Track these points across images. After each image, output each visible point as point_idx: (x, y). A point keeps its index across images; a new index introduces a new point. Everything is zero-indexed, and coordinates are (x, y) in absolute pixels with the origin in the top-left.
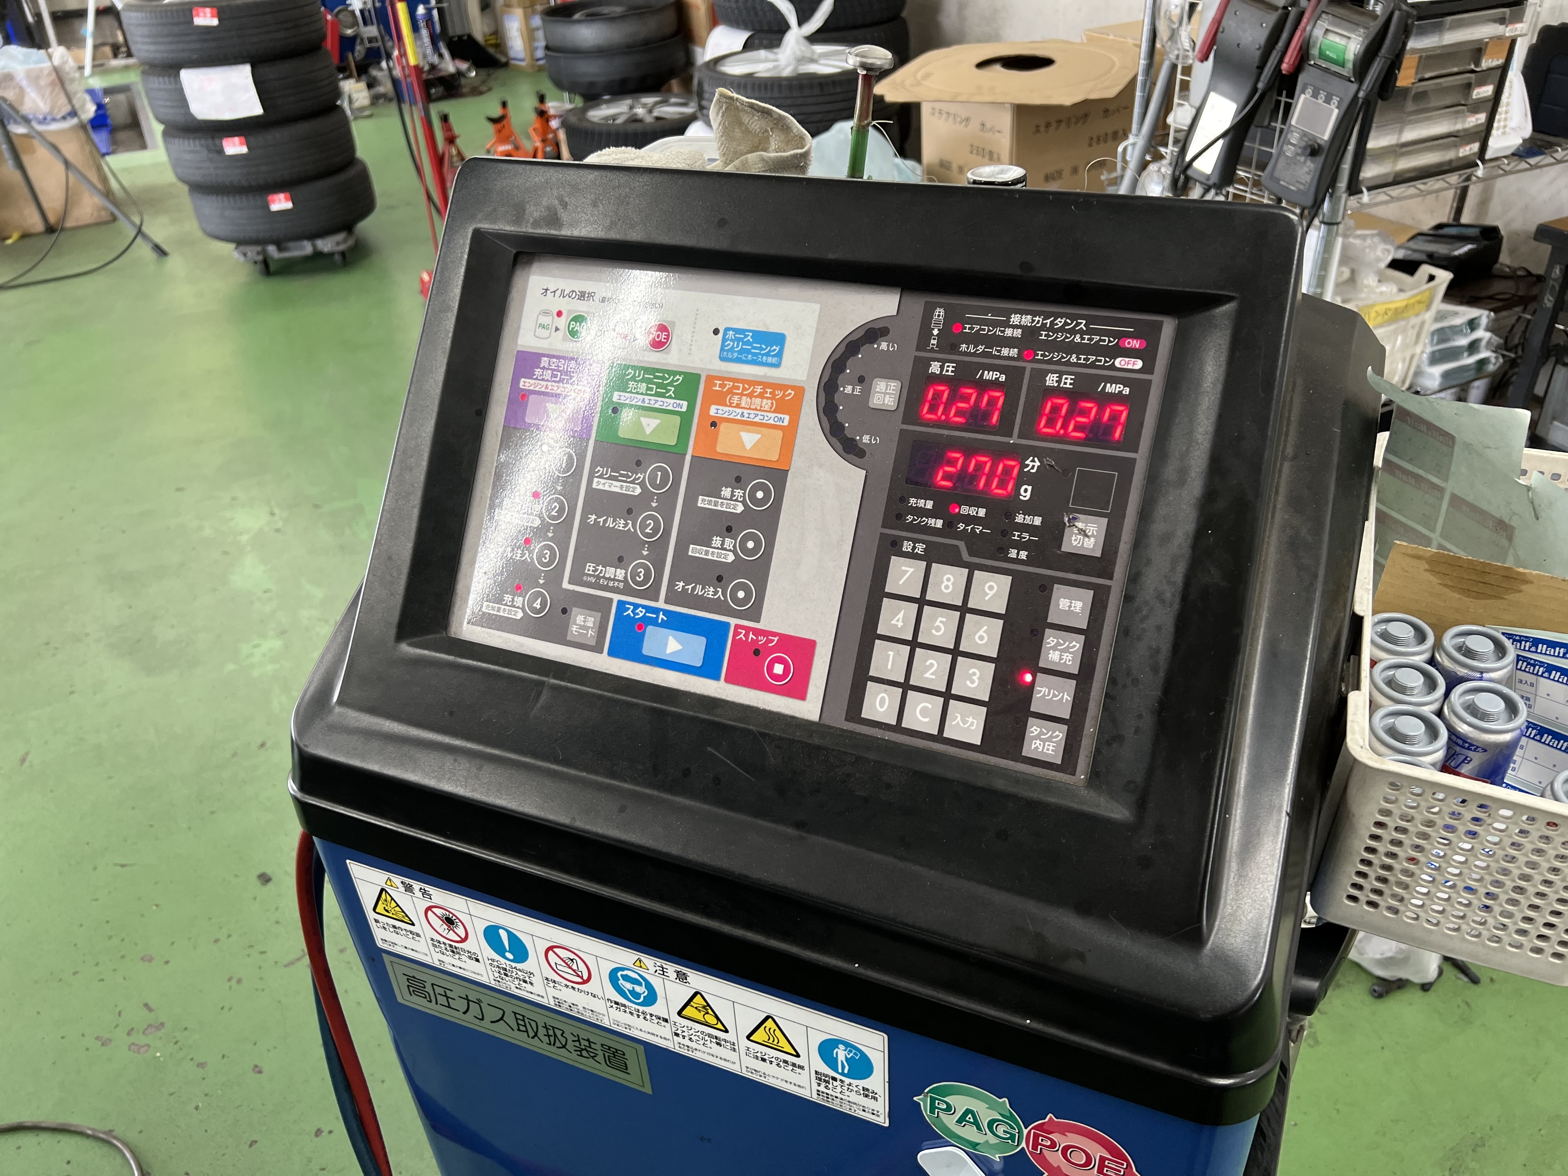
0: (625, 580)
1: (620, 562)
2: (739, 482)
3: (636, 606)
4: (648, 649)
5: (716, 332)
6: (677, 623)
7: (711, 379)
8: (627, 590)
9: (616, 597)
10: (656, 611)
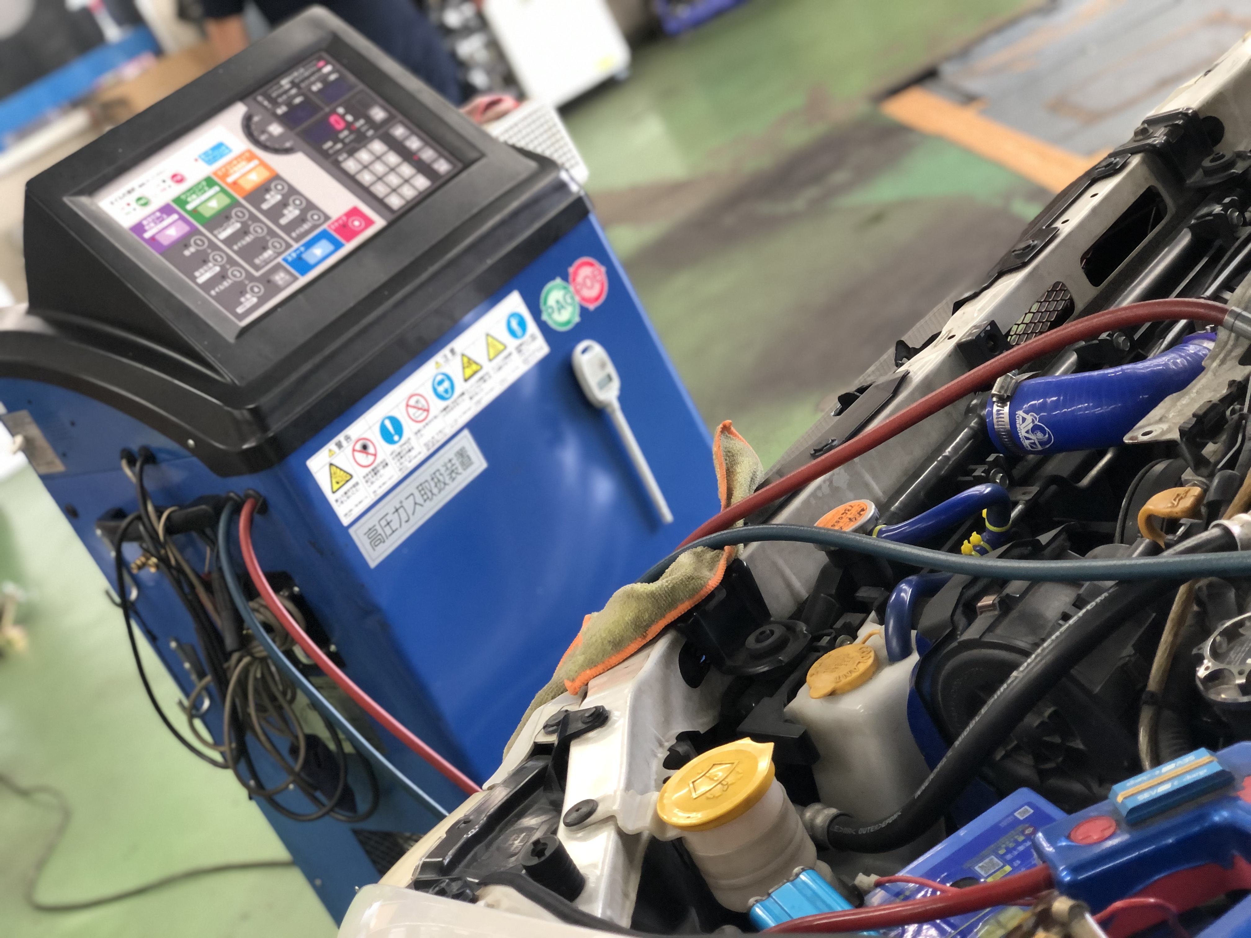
0: (275, 252)
1: (265, 248)
2: (268, 190)
3: (290, 255)
4: (311, 261)
5: (196, 160)
6: (309, 245)
7: (215, 173)
8: (279, 254)
9: (280, 260)
10: (298, 249)
